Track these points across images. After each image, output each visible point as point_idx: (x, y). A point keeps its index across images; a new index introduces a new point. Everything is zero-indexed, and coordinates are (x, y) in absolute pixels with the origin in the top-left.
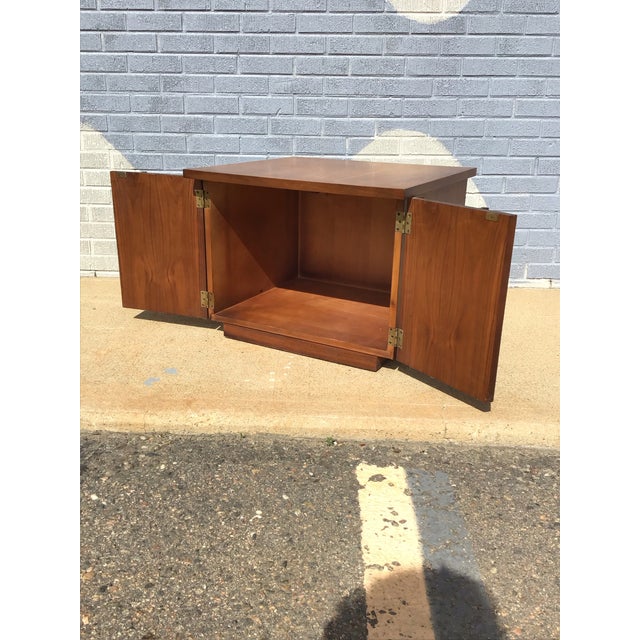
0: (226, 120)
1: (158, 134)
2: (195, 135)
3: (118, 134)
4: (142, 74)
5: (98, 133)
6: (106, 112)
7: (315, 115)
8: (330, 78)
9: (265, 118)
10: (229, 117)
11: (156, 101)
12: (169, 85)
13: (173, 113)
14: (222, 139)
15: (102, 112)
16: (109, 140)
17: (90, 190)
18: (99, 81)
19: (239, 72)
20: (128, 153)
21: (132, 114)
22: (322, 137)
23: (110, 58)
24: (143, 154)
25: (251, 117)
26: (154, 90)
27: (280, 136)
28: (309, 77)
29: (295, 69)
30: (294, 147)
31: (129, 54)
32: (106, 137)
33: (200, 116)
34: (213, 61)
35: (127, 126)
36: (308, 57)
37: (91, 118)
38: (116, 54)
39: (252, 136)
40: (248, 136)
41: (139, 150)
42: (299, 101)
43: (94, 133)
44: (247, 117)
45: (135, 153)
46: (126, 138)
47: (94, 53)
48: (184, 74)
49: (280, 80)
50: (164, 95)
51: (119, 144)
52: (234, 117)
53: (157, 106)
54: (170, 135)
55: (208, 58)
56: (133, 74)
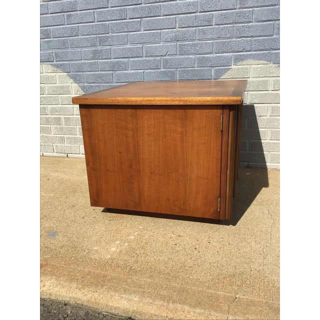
0: (135, 61)
1: (97, 73)
2: (118, 72)
3: (75, 73)
4: (87, 37)
5: (65, 74)
6: (69, 61)
7: (191, 54)
8: (200, 28)
9: (159, 58)
10: (137, 59)
11: (95, 52)
12: (102, 41)
13: (105, 59)
14: (133, 73)
15: (66, 61)
16: (71, 78)
17: (63, 107)
18: (64, 43)
19: (142, 30)
20: (81, 84)
21: (83, 61)
22: (196, 68)
23: (69, 28)
24: (89, 85)
25: (151, 58)
26: (94, 45)
27: (169, 70)
28: (187, 29)
29: (177, 24)
30: (178, 76)
31: (80, 24)
32: (69, 76)
33: (120, 60)
34: (127, 24)
35: (80, 69)
36: (185, 15)
37: (61, 65)
38: (73, 25)
39: (151, 70)
40: (149, 71)
41: (87, 82)
42: (180, 45)
43: (63, 74)
44: (147, 59)
45: (85, 84)
46: (80, 75)
47: (61, 26)
48: (110, 34)
49: (168, 33)
50: (99, 48)
51: (76, 79)
52: (140, 59)
53: (96, 55)
54: (104, 72)
55: (124, 22)
56: (82, 37)
